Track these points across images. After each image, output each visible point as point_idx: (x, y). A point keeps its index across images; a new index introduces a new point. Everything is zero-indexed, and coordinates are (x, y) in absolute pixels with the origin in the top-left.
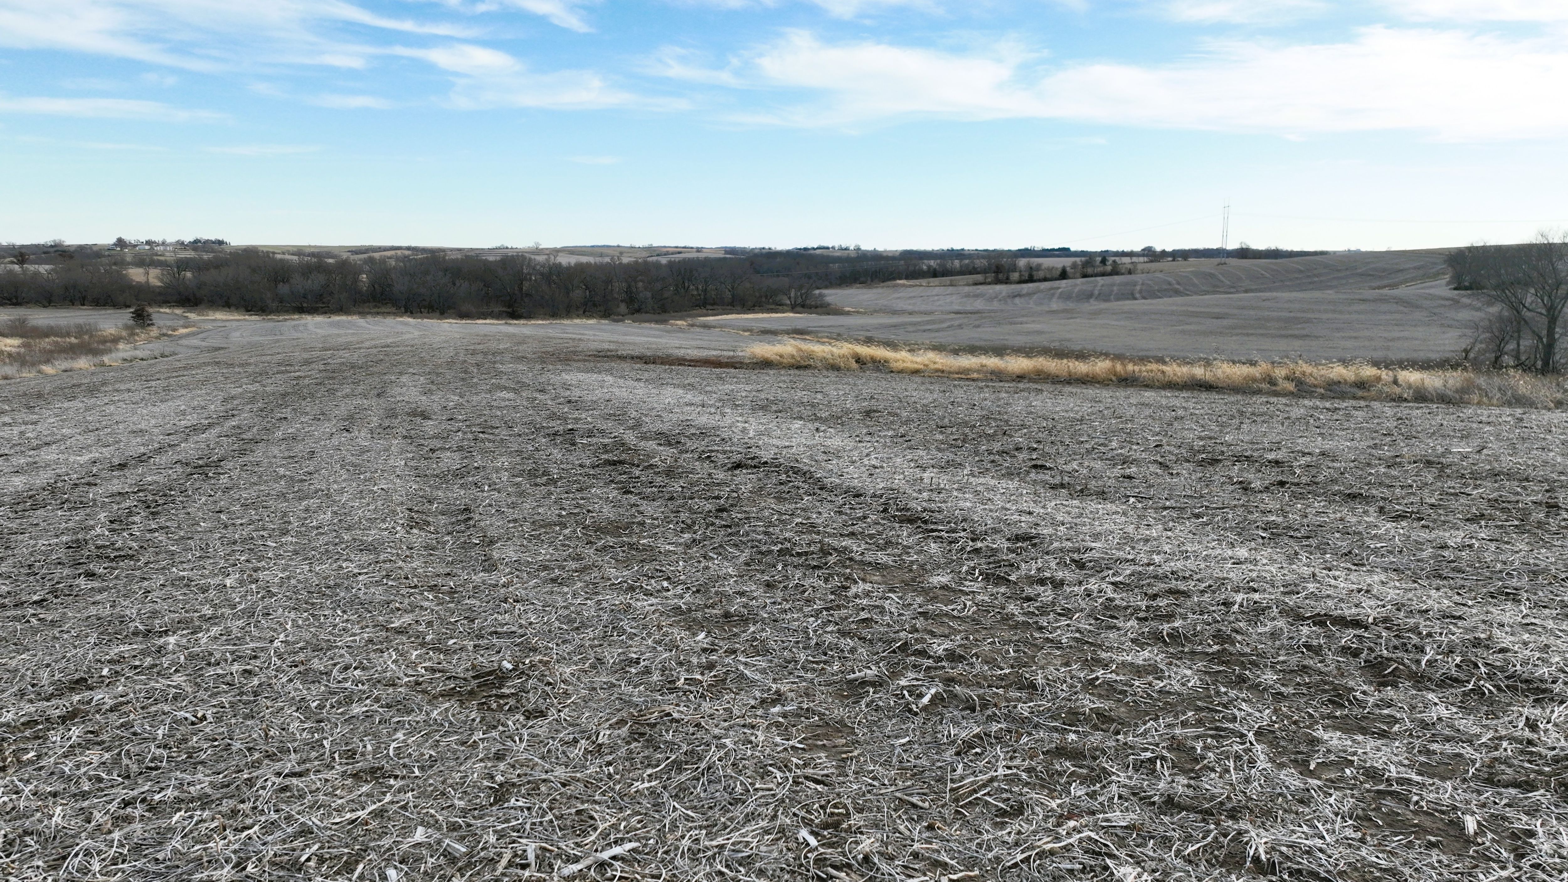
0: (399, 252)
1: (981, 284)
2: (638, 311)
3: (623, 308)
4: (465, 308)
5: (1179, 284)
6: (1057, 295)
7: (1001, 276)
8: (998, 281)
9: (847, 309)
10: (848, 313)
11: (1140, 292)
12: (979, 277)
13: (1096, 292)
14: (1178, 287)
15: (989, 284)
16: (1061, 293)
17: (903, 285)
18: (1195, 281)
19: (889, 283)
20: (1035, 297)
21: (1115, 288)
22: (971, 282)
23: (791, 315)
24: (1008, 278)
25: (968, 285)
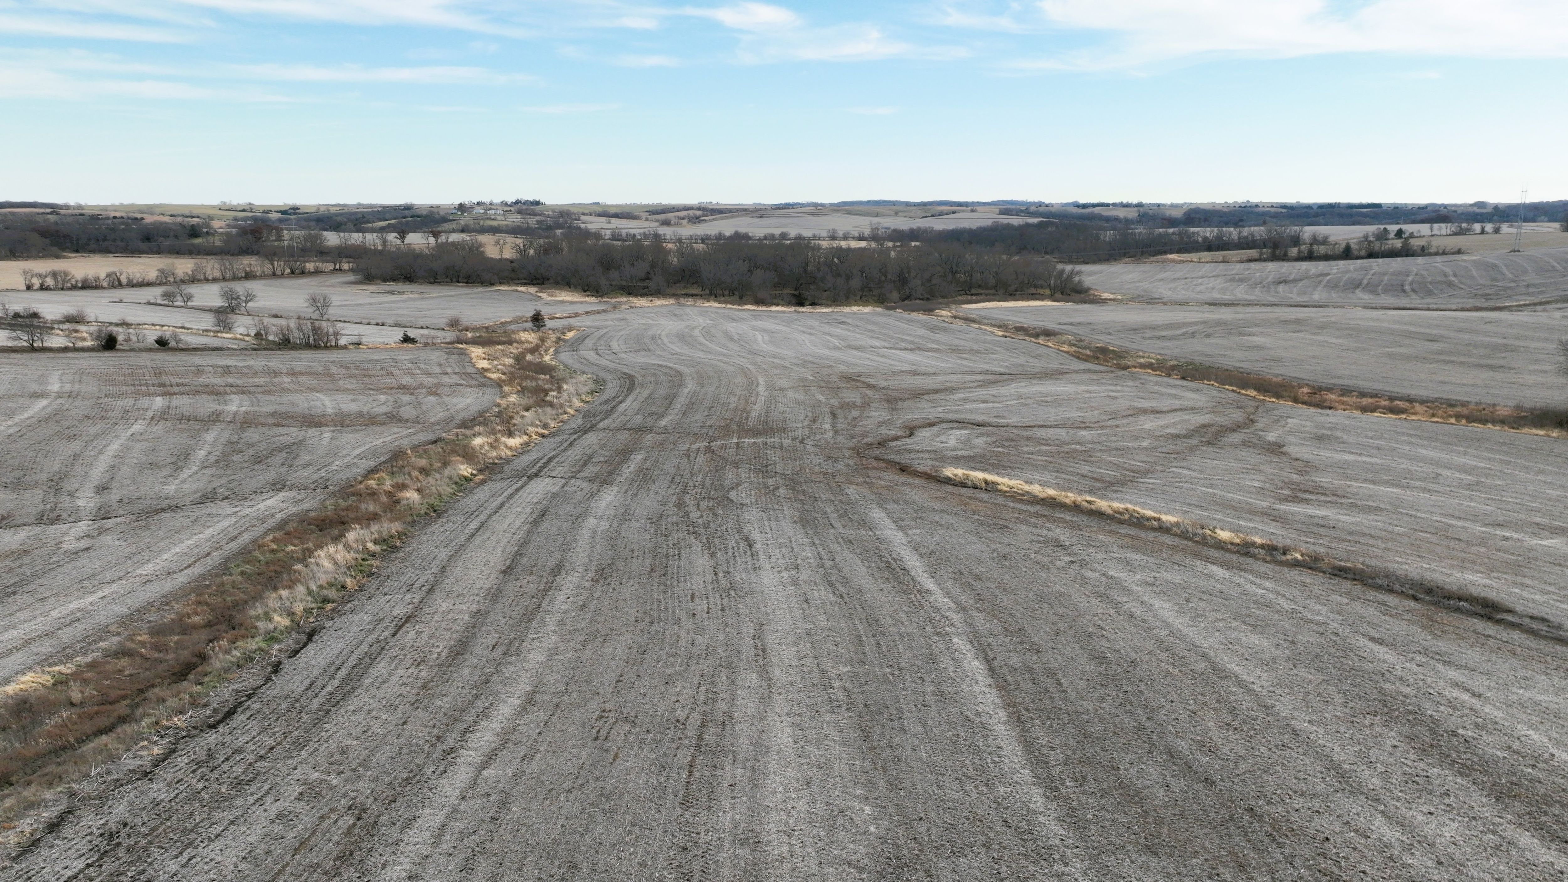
0: (691, 212)
1: (1256, 260)
2: (908, 297)
3: (895, 295)
4: (761, 294)
5: (1455, 275)
6: (1324, 283)
7: (1278, 252)
8: (1274, 258)
9: (1106, 295)
10: (1105, 301)
11: (1411, 283)
12: (1253, 253)
13: (1365, 282)
14: (1453, 279)
15: (1265, 260)
16: (1328, 281)
17: (1173, 261)
18: (1475, 273)
19: (1159, 257)
20: (1301, 284)
21: (1386, 278)
22: (1245, 257)
23: (1050, 303)
24: (1286, 254)
25: (1242, 262)
